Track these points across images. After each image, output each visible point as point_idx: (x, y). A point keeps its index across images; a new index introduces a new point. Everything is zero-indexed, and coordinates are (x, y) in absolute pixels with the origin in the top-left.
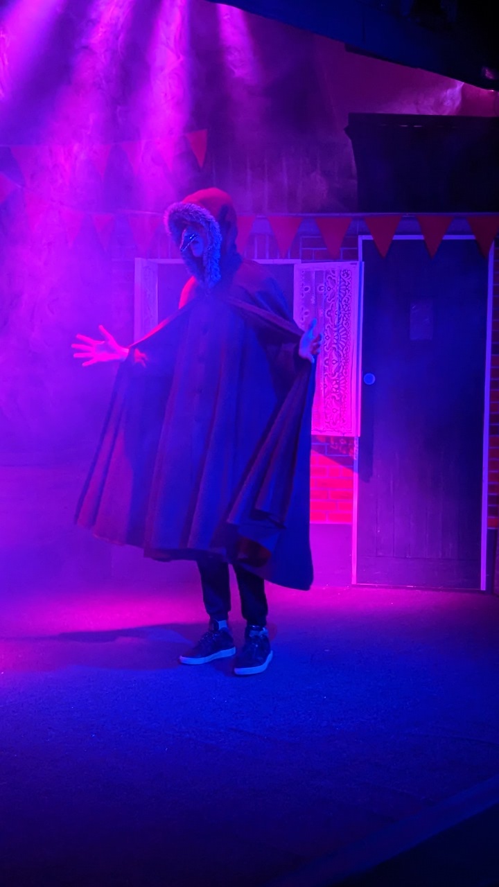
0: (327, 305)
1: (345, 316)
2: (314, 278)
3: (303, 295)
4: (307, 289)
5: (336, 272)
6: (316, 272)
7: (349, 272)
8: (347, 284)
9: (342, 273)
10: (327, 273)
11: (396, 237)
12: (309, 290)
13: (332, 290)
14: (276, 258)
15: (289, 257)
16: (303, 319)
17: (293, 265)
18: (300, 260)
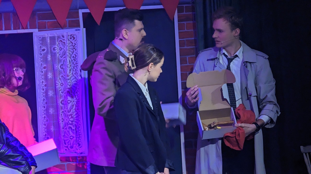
0: (60, 61)
1: (74, 68)
2: (49, 41)
3: (41, 55)
4: (44, 50)
5: (65, 37)
6: (50, 37)
7: (75, 36)
8: (74, 45)
9: (69, 37)
10: (59, 37)
11: (106, 10)
12: (46, 50)
13: (63, 50)
14: (19, 29)
15: (29, 28)
16: (42, 72)
17: (32, 33)
18: (37, 29)
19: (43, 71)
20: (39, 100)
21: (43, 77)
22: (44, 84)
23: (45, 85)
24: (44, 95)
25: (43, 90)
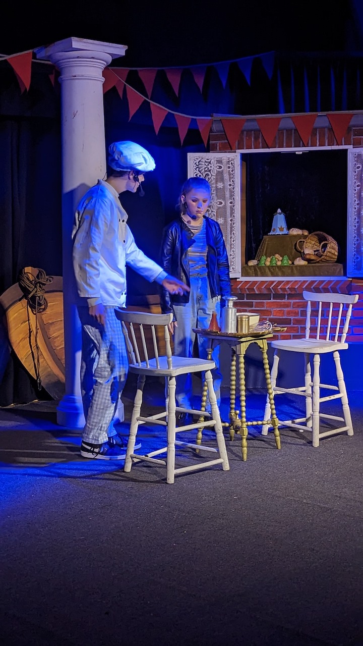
3: (355, 172)
4: (360, 167)
14: (333, 145)
15: (343, 144)
16: (355, 190)
17: (347, 150)
18: (352, 146)
19: (357, 190)
20: (350, 219)
21: (356, 195)
22: (357, 202)
23: (358, 204)
24: (356, 213)
25: (355, 208)
